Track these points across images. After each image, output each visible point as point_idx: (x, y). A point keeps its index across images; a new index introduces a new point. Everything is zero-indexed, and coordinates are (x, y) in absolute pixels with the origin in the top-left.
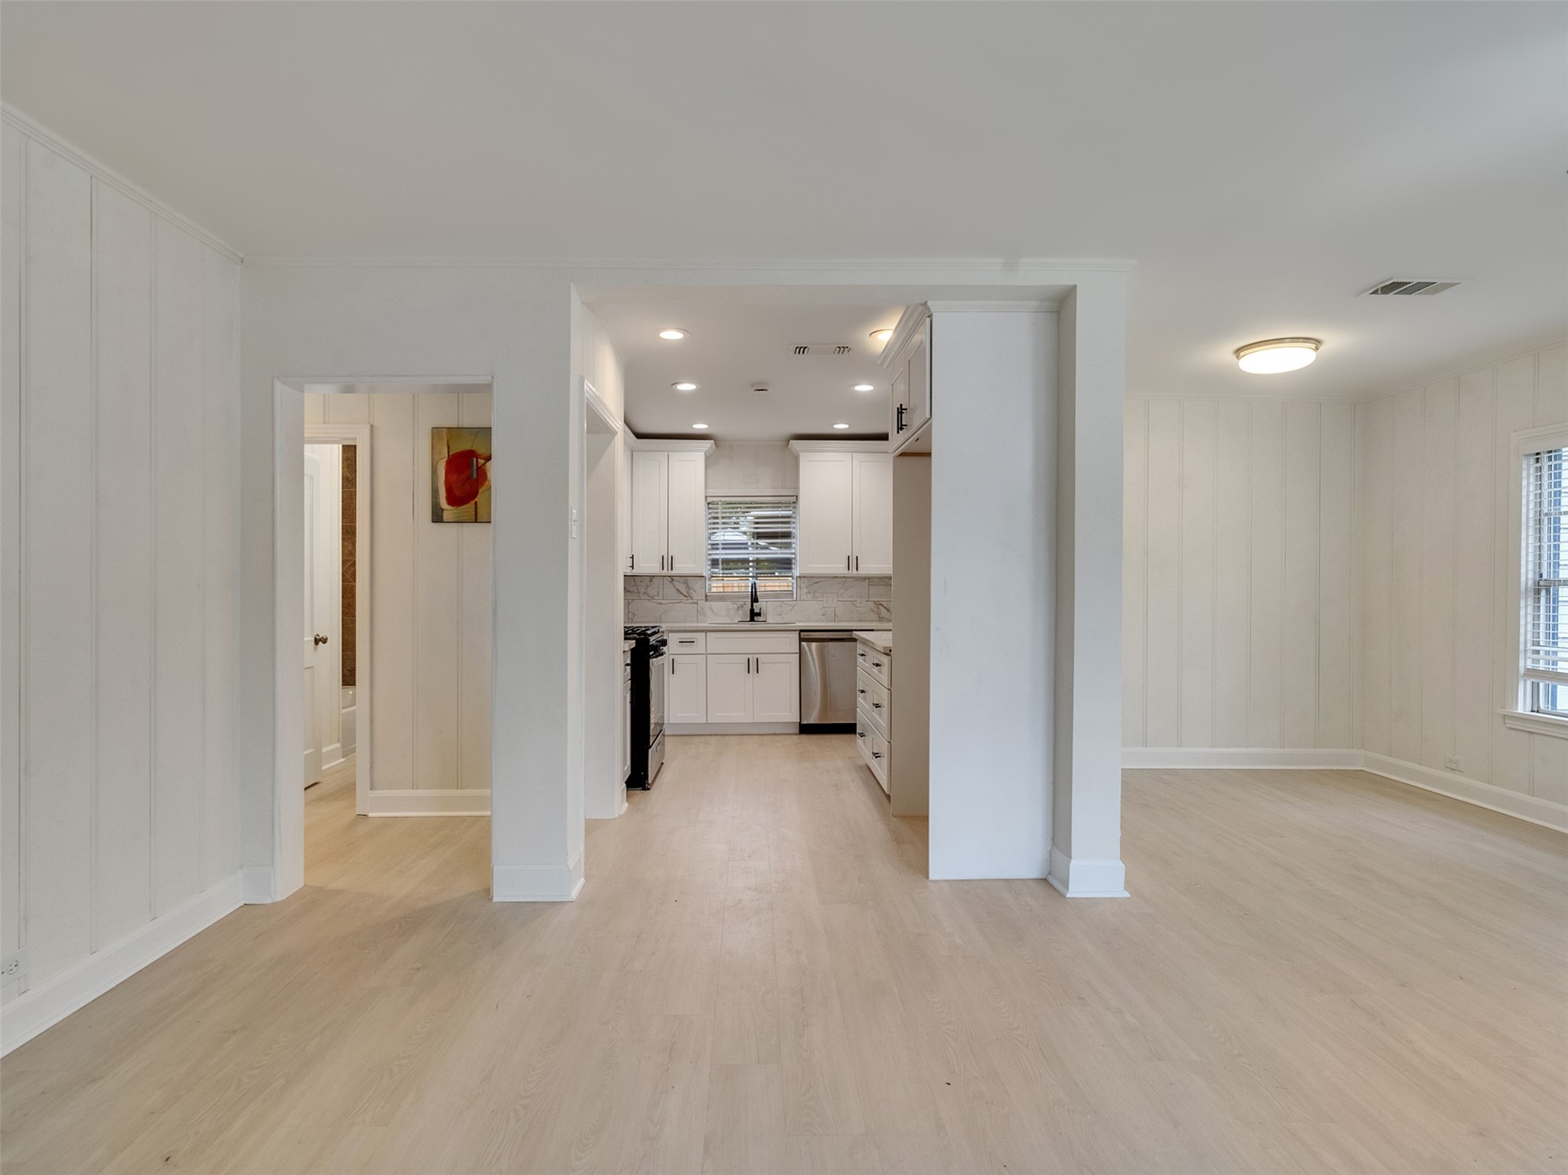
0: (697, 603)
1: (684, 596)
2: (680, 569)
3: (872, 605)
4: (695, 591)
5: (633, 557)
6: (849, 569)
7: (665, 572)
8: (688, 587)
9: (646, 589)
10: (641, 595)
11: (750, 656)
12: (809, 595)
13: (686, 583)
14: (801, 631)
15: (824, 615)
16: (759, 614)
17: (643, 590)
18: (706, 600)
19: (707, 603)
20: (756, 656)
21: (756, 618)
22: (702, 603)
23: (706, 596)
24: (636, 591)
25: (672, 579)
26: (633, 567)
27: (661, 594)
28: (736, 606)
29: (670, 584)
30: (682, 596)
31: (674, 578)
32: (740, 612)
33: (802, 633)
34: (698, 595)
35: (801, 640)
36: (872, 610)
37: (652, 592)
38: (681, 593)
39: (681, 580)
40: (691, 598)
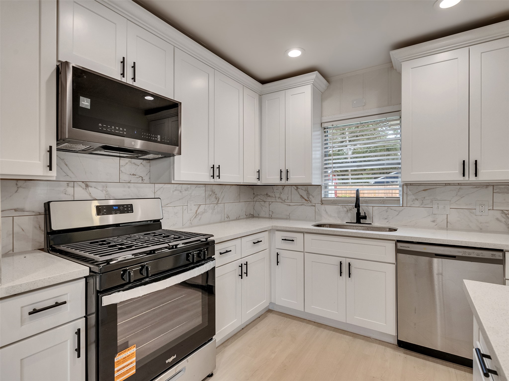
0: (315, 206)
1: (306, 200)
2: (294, 179)
3: (498, 215)
4: (313, 197)
5: (259, 172)
6: (464, 176)
7: (284, 182)
8: (308, 194)
9: (280, 195)
10: (277, 199)
11: (343, 260)
12: (416, 202)
13: (307, 191)
14: (398, 241)
15: (434, 221)
16: (365, 218)
17: (278, 195)
18: (322, 204)
19: (323, 206)
20: (349, 260)
21: (362, 221)
22: (318, 206)
23: (322, 201)
24: (274, 196)
25: (297, 188)
26: (259, 178)
27: (290, 198)
28: (345, 209)
29: (295, 191)
30: (303, 200)
31: (299, 187)
32: (349, 214)
33: (399, 244)
34: (315, 200)
35: (398, 251)
36: (497, 219)
37: (284, 196)
38: (304, 198)
39: (304, 188)
40: (311, 202)
